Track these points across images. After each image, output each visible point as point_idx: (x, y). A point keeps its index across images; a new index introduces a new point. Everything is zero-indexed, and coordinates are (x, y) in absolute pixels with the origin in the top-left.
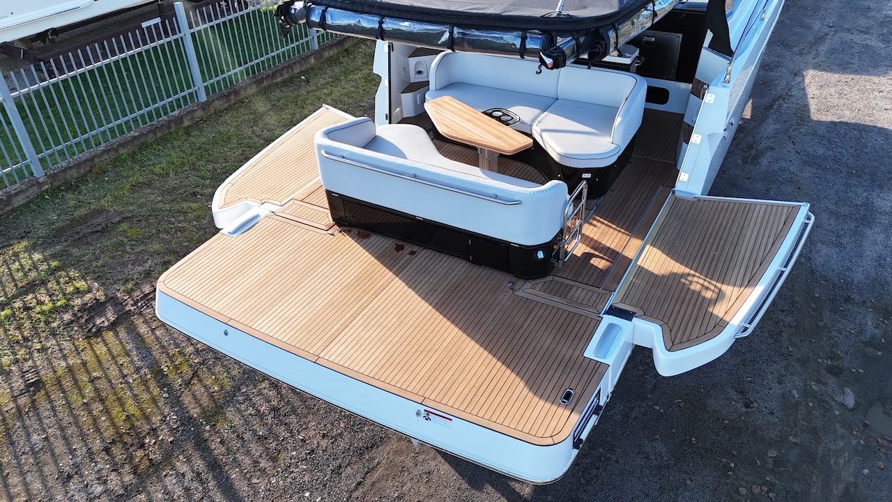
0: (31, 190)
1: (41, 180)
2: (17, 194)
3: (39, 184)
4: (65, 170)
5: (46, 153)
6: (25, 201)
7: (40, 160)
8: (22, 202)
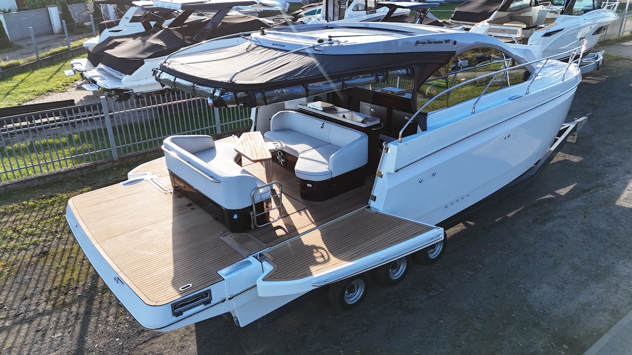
0: (108, 164)
1: (115, 160)
2: (100, 164)
3: (113, 162)
4: (129, 157)
5: (121, 146)
6: (104, 169)
7: (117, 149)
8: (102, 169)
